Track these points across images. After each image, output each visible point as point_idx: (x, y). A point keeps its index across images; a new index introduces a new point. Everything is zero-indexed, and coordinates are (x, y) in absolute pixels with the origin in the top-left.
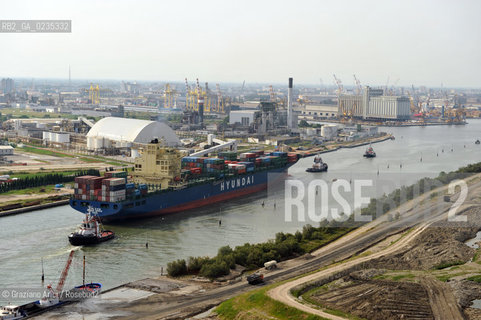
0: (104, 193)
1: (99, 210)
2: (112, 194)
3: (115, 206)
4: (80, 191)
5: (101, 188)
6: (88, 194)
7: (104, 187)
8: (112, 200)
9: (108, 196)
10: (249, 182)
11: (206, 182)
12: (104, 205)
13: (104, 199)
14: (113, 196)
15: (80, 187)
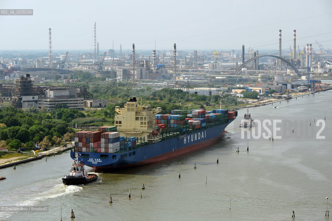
0: (103, 145)
1: (99, 161)
2: (110, 145)
3: (114, 156)
4: (80, 144)
5: (100, 141)
6: (88, 147)
7: (103, 140)
8: (111, 151)
9: (107, 148)
10: (203, 136)
11: (174, 136)
12: (103, 156)
13: (103, 150)
14: (113, 148)
15: (80, 140)
